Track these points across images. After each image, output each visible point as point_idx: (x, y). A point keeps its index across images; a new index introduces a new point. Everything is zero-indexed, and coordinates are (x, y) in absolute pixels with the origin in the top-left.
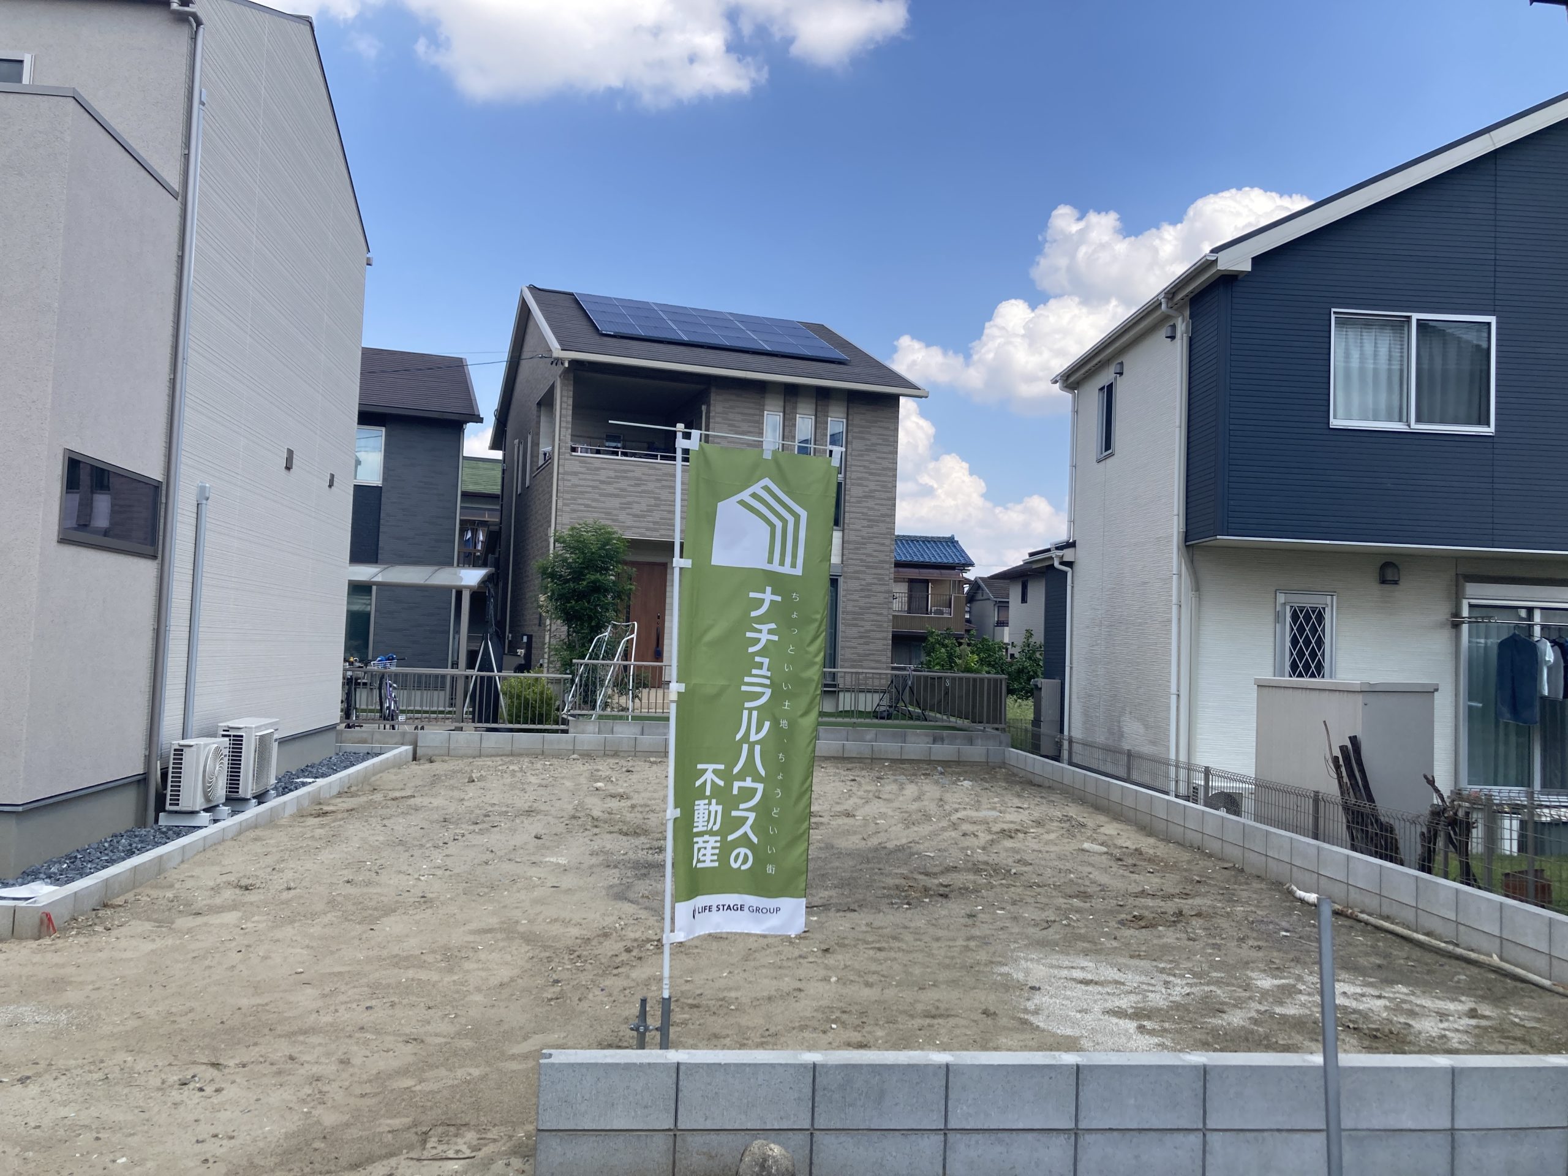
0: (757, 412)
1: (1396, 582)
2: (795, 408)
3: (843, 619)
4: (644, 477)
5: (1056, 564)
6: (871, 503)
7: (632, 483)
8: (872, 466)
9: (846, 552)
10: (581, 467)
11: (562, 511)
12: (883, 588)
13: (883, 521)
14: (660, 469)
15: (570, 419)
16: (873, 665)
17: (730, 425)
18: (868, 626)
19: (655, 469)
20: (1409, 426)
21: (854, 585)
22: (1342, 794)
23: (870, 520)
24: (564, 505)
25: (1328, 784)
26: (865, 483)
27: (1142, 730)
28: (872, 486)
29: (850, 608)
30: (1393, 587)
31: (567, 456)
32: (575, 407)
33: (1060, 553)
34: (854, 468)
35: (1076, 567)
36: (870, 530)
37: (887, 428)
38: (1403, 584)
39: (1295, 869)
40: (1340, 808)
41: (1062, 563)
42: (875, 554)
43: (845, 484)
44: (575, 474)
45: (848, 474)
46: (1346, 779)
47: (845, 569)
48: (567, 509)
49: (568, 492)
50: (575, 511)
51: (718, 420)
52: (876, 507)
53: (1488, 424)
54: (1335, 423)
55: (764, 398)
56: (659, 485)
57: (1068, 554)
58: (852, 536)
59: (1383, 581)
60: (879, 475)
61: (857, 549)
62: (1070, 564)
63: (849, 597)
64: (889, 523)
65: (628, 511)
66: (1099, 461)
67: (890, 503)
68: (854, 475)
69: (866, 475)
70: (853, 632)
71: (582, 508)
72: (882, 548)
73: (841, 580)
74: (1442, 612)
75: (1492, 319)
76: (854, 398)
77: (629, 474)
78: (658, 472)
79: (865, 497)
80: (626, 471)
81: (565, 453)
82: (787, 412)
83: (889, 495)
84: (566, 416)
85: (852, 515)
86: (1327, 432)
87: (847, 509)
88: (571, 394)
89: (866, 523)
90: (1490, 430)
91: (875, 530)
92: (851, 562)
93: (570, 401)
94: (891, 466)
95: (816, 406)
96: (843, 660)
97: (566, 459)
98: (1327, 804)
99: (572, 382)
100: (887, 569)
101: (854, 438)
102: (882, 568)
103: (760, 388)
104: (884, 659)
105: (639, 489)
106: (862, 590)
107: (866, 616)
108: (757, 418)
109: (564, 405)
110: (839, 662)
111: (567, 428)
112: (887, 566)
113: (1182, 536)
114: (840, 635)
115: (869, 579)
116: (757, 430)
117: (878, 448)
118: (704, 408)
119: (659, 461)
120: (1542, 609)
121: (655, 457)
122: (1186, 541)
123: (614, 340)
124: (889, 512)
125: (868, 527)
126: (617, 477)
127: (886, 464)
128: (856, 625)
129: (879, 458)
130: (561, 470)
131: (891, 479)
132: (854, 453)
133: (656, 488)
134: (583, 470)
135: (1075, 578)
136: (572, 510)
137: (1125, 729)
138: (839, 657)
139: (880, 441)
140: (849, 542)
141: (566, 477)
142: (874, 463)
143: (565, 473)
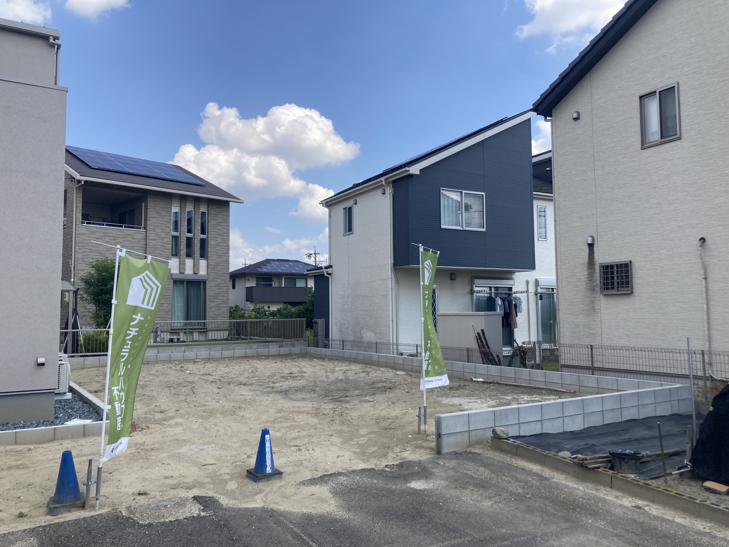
0: (169, 207)
1: (455, 280)
2: (185, 205)
3: (209, 299)
4: (117, 236)
5: (325, 274)
6: (219, 248)
7: (112, 238)
8: (220, 232)
9: (209, 269)
10: (87, 231)
11: (78, 252)
12: (224, 285)
13: (225, 256)
14: (125, 232)
15: (81, 208)
16: (221, 318)
17: (157, 212)
18: (219, 302)
19: (122, 232)
20: (463, 228)
21: (213, 284)
22: (479, 347)
23: (219, 255)
24: (79, 249)
25: (474, 345)
26: (216, 239)
27: (373, 335)
28: (220, 240)
29: (211, 294)
30: (455, 281)
31: (80, 226)
32: (83, 202)
33: (327, 270)
34: (211, 233)
35: (333, 275)
36: (219, 260)
37: (225, 215)
38: (457, 280)
39: (465, 373)
40: (479, 352)
41: (328, 274)
42: (221, 270)
43: (208, 240)
44: (84, 234)
45: (209, 235)
46: (480, 343)
47: (209, 277)
48: (80, 251)
49: (80, 243)
50: (83, 252)
51: (151, 210)
52: (222, 250)
53: (484, 228)
54: (443, 227)
55: (172, 200)
56: (124, 239)
57: (329, 270)
58: (211, 262)
59: (451, 279)
60: (222, 236)
61: (214, 268)
62: (330, 274)
63: (211, 289)
64: (226, 256)
65: (110, 252)
66: (344, 236)
67: (227, 248)
68: (212, 236)
69: (217, 236)
70: (212, 304)
71: (88, 250)
72: (224, 268)
73: (207, 282)
74: (468, 290)
75: (484, 194)
76: (210, 202)
77: (110, 235)
78: (124, 234)
79: (217, 245)
80: (108, 233)
81: (79, 224)
82: (182, 207)
83: (226, 244)
84: (79, 207)
85: (212, 253)
86: (440, 229)
87: (209, 250)
88: (81, 196)
89: (217, 256)
90: (484, 230)
91: (221, 259)
92: (211, 274)
93: (81, 200)
94: (227, 232)
95: (181, 203)
96: (209, 317)
97: (79, 227)
98: (473, 352)
99: (82, 191)
100: (226, 277)
101: (211, 219)
102: (225, 276)
103: (170, 196)
104: (226, 316)
105: (115, 241)
106: (216, 286)
107: (218, 298)
108: (169, 209)
109: (78, 202)
110: (207, 318)
111: (79, 212)
112: (227, 275)
113: (392, 265)
114: (207, 306)
115: (219, 281)
116: (169, 215)
117: (222, 224)
118: (143, 204)
119: (123, 228)
120: (494, 287)
121: (122, 226)
122: (394, 266)
123: (98, 171)
124: (227, 252)
125: (219, 258)
126: (104, 236)
127: (225, 231)
128: (214, 302)
129: (222, 228)
130: (77, 232)
131: (227, 237)
132: (212, 226)
133: (124, 241)
134: (87, 232)
135: (332, 280)
136: (82, 251)
137: (364, 335)
138: (207, 316)
139: (222, 221)
140: (210, 265)
141: (80, 236)
142: (220, 230)
143: (79, 234)
